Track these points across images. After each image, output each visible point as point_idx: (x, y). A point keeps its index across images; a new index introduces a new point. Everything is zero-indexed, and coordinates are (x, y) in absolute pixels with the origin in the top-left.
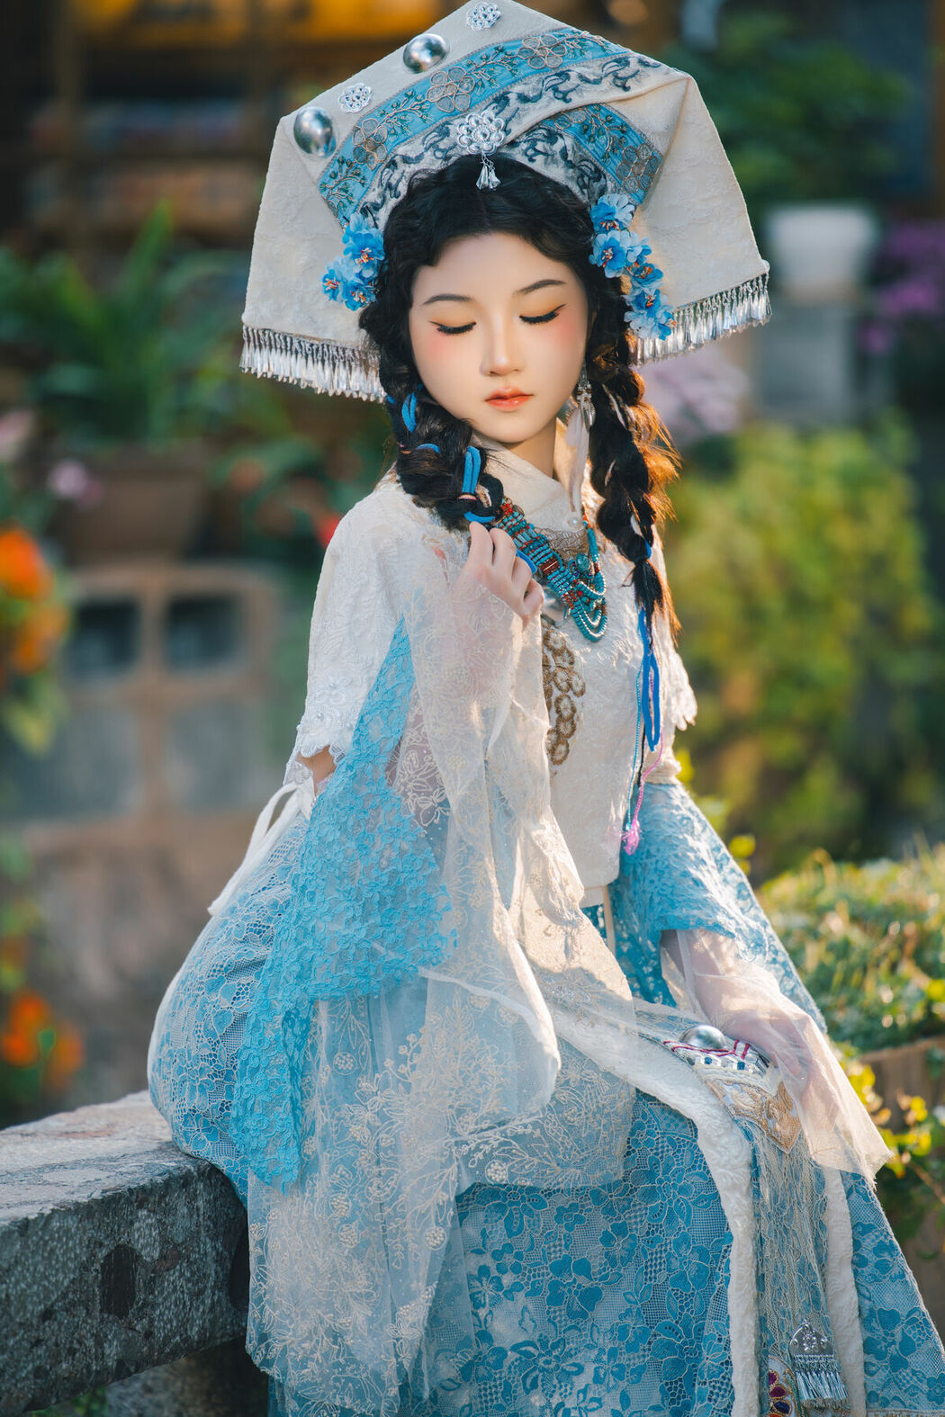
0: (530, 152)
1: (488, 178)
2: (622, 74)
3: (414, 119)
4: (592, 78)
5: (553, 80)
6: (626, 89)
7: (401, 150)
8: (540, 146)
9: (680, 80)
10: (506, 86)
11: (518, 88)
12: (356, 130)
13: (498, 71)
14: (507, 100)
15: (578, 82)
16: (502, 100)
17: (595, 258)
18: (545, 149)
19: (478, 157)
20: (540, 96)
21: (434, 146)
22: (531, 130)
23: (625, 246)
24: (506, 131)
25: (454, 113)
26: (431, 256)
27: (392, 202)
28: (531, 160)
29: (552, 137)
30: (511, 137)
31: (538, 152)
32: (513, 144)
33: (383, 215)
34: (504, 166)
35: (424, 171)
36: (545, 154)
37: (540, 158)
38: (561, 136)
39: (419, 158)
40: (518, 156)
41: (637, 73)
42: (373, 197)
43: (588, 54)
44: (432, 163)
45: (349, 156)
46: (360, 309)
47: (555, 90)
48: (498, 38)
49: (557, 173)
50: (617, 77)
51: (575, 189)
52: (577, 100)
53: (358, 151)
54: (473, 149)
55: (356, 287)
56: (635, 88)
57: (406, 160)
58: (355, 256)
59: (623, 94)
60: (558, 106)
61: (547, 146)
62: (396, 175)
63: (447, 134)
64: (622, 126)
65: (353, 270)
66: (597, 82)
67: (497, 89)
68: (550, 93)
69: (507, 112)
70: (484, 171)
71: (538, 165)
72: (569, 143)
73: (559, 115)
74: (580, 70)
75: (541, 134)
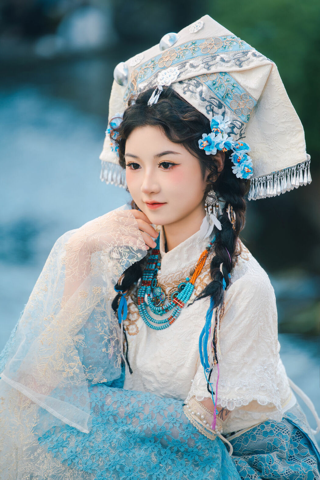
0: (186, 89)
1: (153, 100)
2: (242, 59)
3: (150, 73)
4: (226, 60)
6: (240, 66)
7: (140, 86)
8: (191, 88)
9: (268, 64)
10: (188, 59)
11: (191, 62)
12: (132, 75)
13: (187, 52)
14: (185, 65)
15: (219, 60)
16: (183, 65)
18: (193, 89)
19: (156, 87)
20: (198, 66)
21: (151, 83)
22: (190, 79)
24: (178, 76)
25: (164, 68)
28: (185, 93)
29: (198, 85)
30: (179, 80)
31: (189, 90)
36: (192, 92)
37: (188, 93)
38: (202, 85)
41: (248, 59)
43: (231, 49)
45: (130, 86)
47: (206, 64)
49: (195, 102)
50: (238, 61)
52: (214, 70)
56: (245, 67)
59: (238, 69)
60: (204, 71)
61: (194, 88)
63: (157, 77)
64: (234, 84)
66: (228, 62)
67: (184, 60)
68: (203, 65)
69: (183, 70)
70: (154, 93)
71: (187, 96)
72: (204, 88)
73: (204, 75)
74: (222, 56)
75: (193, 82)
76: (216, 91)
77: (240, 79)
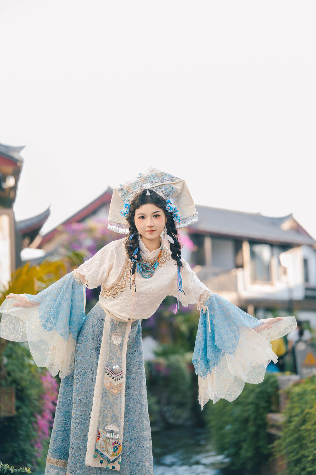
0: (156, 190)
1: (148, 194)
2: (173, 179)
3: (137, 186)
5: (161, 180)
6: (173, 181)
7: (134, 191)
8: (158, 189)
9: (183, 181)
10: (153, 180)
11: (155, 181)
12: (127, 188)
13: (151, 178)
14: (153, 182)
15: (165, 180)
17: (167, 209)
19: (147, 190)
20: (158, 182)
21: (140, 189)
22: (156, 187)
23: (172, 207)
24: (152, 186)
25: (144, 184)
26: (138, 207)
27: (132, 199)
28: (156, 191)
29: (160, 188)
30: (153, 187)
32: (153, 188)
33: (131, 201)
34: (151, 192)
35: (138, 193)
36: (159, 191)
38: (162, 188)
39: (137, 191)
40: (154, 190)
41: (175, 179)
42: (129, 199)
43: (167, 176)
44: (139, 192)
45: (126, 192)
46: (126, 217)
47: (161, 181)
48: (152, 173)
49: (161, 194)
50: (172, 180)
51: (163, 197)
52: (164, 183)
53: (127, 191)
54: (146, 189)
55: (126, 213)
57: (135, 192)
58: (125, 208)
59: (173, 183)
60: (161, 184)
62: (133, 195)
63: (142, 187)
64: (172, 188)
65: (125, 210)
66: (169, 180)
67: (151, 180)
68: (160, 182)
69: (152, 184)
70: (147, 192)
71: (157, 192)
72: (163, 190)
73: (161, 185)
74: (165, 178)
75: (158, 187)
76: (167, 190)
77: (174, 186)
